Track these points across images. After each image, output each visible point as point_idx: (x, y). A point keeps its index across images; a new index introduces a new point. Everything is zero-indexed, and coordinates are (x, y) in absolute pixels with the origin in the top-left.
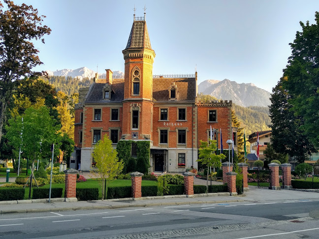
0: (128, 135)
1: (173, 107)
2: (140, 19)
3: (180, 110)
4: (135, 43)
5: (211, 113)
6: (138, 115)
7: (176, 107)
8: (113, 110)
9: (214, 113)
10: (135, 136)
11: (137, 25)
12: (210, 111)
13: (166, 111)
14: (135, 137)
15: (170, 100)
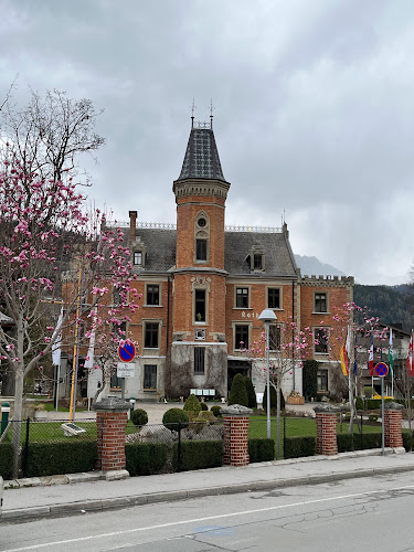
0: (188, 333)
1: (259, 285)
2: (202, 126)
3: (270, 291)
4: (199, 168)
5: (318, 297)
6: (204, 297)
7: (263, 286)
8: (149, 286)
9: (323, 298)
10: (199, 335)
11: (198, 137)
12: (316, 294)
13: (245, 292)
14: (200, 338)
15: (252, 273)
